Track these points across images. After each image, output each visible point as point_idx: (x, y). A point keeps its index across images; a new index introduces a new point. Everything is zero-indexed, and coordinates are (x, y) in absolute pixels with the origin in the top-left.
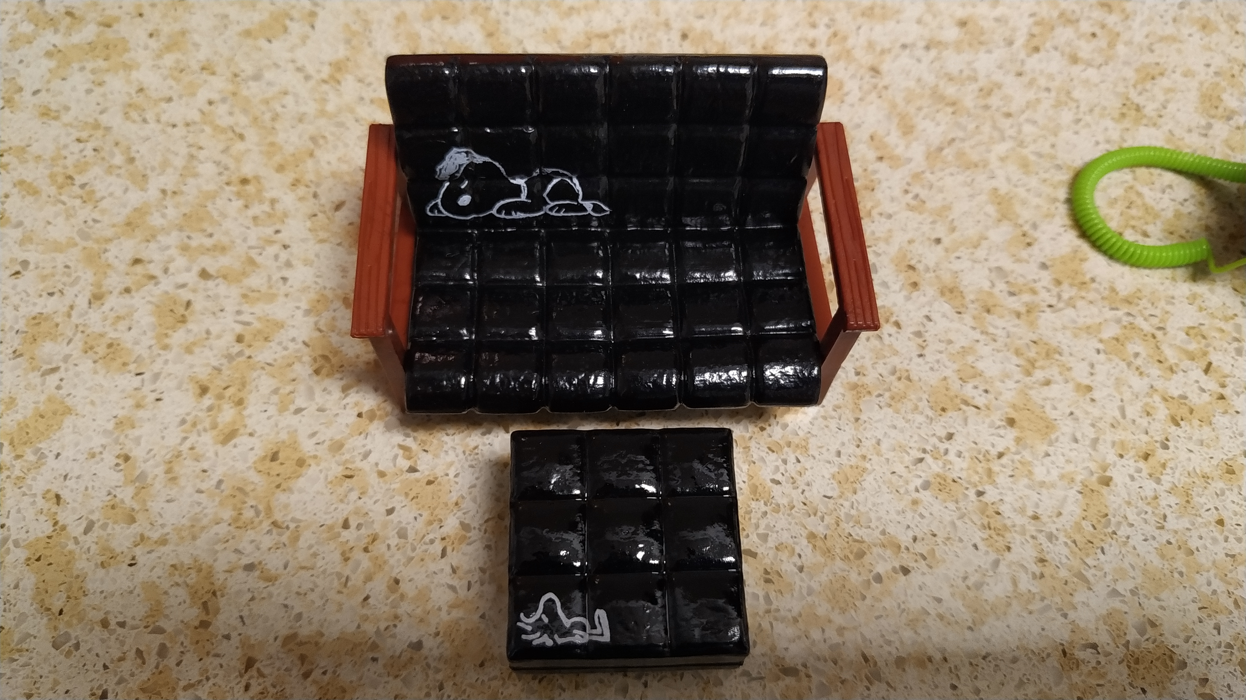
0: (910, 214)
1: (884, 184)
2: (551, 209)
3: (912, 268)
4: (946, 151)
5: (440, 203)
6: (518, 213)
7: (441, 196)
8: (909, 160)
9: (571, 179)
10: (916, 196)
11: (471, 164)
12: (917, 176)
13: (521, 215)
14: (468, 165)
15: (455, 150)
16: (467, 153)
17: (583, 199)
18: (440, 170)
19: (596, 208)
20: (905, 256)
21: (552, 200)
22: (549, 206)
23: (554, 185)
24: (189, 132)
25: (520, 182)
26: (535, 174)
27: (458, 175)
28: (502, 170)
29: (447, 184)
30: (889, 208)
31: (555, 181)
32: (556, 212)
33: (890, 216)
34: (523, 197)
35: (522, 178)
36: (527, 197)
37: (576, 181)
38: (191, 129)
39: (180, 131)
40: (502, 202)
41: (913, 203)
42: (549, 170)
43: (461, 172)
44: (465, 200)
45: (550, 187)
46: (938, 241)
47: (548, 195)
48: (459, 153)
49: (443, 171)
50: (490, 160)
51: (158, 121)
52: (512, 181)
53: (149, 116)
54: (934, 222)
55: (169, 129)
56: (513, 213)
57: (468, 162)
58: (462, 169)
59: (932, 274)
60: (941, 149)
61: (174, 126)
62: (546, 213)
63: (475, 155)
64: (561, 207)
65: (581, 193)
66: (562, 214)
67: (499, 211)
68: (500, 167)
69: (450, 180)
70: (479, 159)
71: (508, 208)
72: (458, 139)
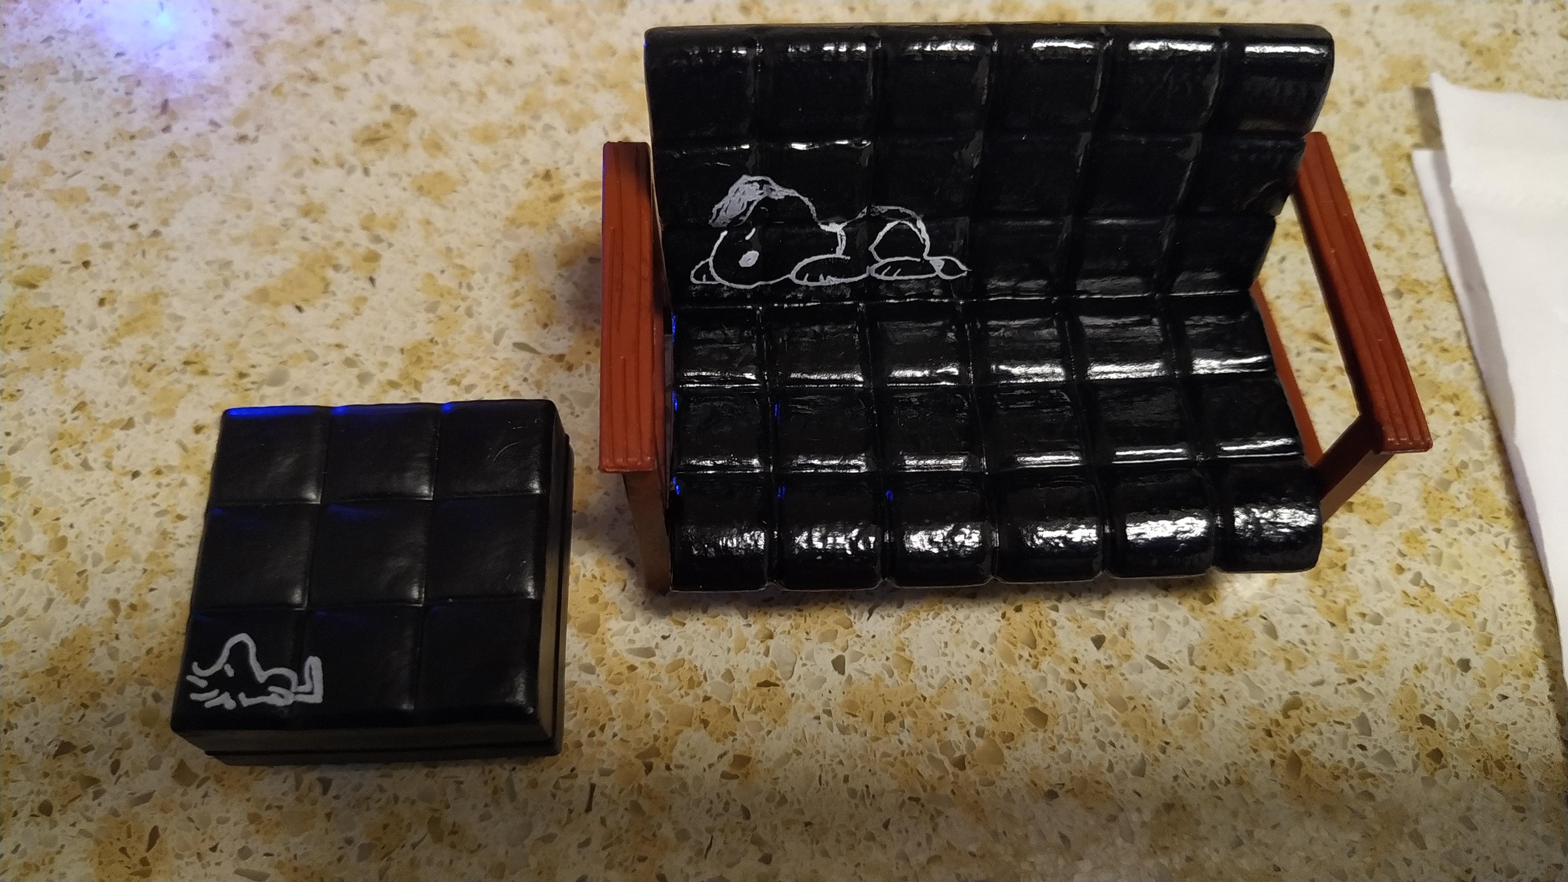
0: (1411, 613)
1: (1362, 557)
2: (879, 271)
3: (1427, 720)
4: (1454, 488)
5: (711, 264)
6: (829, 277)
7: (713, 253)
8: (1398, 509)
9: (914, 222)
10: (1417, 579)
11: (767, 201)
12: (1412, 538)
13: (833, 281)
14: (761, 203)
15: (745, 178)
16: (762, 183)
17: (929, 255)
18: (719, 211)
19: (950, 268)
20: (1414, 697)
21: (883, 257)
22: (876, 266)
23: (888, 232)
24: (159, 485)
25: (836, 228)
26: (860, 216)
27: (744, 219)
28: (813, 209)
29: (725, 233)
30: (1373, 603)
31: (889, 226)
32: (886, 275)
33: (1377, 620)
34: (839, 253)
35: (839, 223)
36: (844, 254)
37: (921, 225)
38: (164, 480)
39: (144, 486)
40: (806, 261)
41: (1413, 590)
42: (884, 209)
43: (748, 214)
44: (750, 258)
45: (881, 234)
46: (1465, 665)
47: (875, 249)
48: (750, 182)
49: (722, 213)
50: (797, 194)
51: (109, 466)
52: (823, 227)
53: (95, 456)
54: (1452, 628)
55: (126, 480)
56: (821, 277)
57: (761, 197)
58: (752, 208)
59: (1466, 734)
60: (1445, 485)
61: (135, 475)
62: (870, 276)
63: (774, 185)
64: (894, 266)
65: (928, 244)
66: (895, 277)
67: (800, 276)
68: (810, 204)
69: (728, 228)
70: (780, 193)
71: (813, 271)
72: (750, 163)
